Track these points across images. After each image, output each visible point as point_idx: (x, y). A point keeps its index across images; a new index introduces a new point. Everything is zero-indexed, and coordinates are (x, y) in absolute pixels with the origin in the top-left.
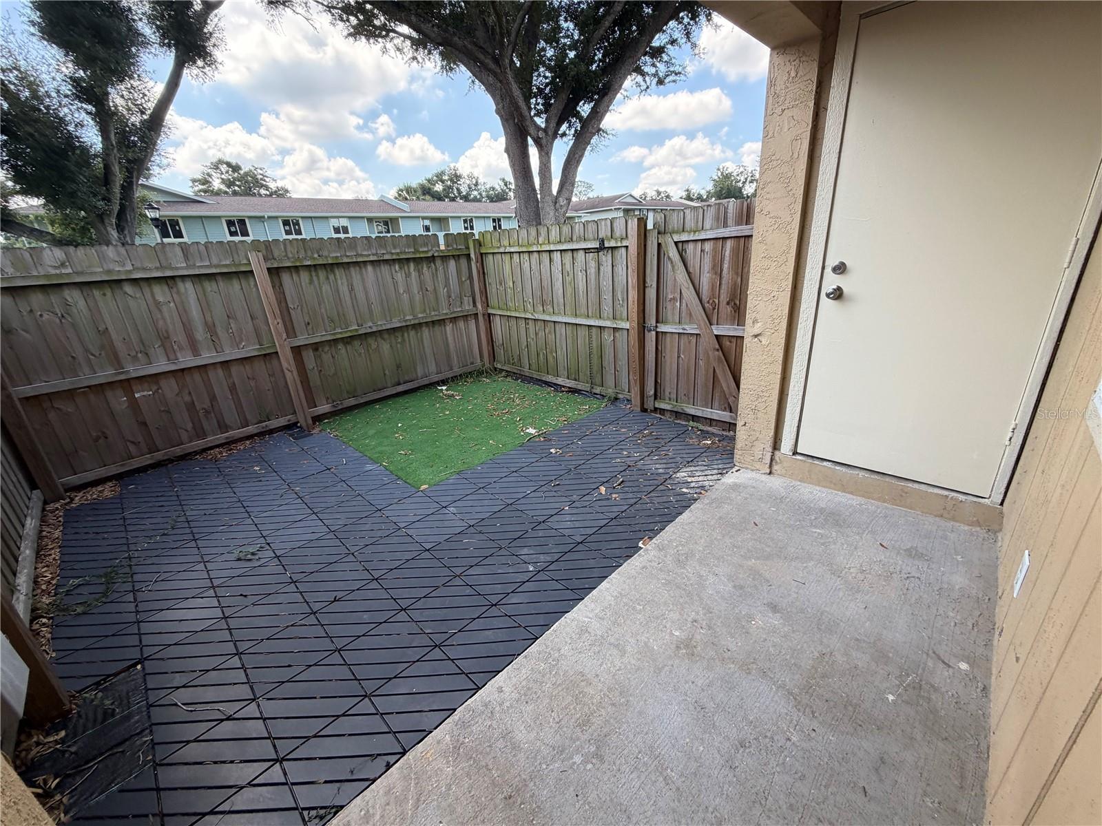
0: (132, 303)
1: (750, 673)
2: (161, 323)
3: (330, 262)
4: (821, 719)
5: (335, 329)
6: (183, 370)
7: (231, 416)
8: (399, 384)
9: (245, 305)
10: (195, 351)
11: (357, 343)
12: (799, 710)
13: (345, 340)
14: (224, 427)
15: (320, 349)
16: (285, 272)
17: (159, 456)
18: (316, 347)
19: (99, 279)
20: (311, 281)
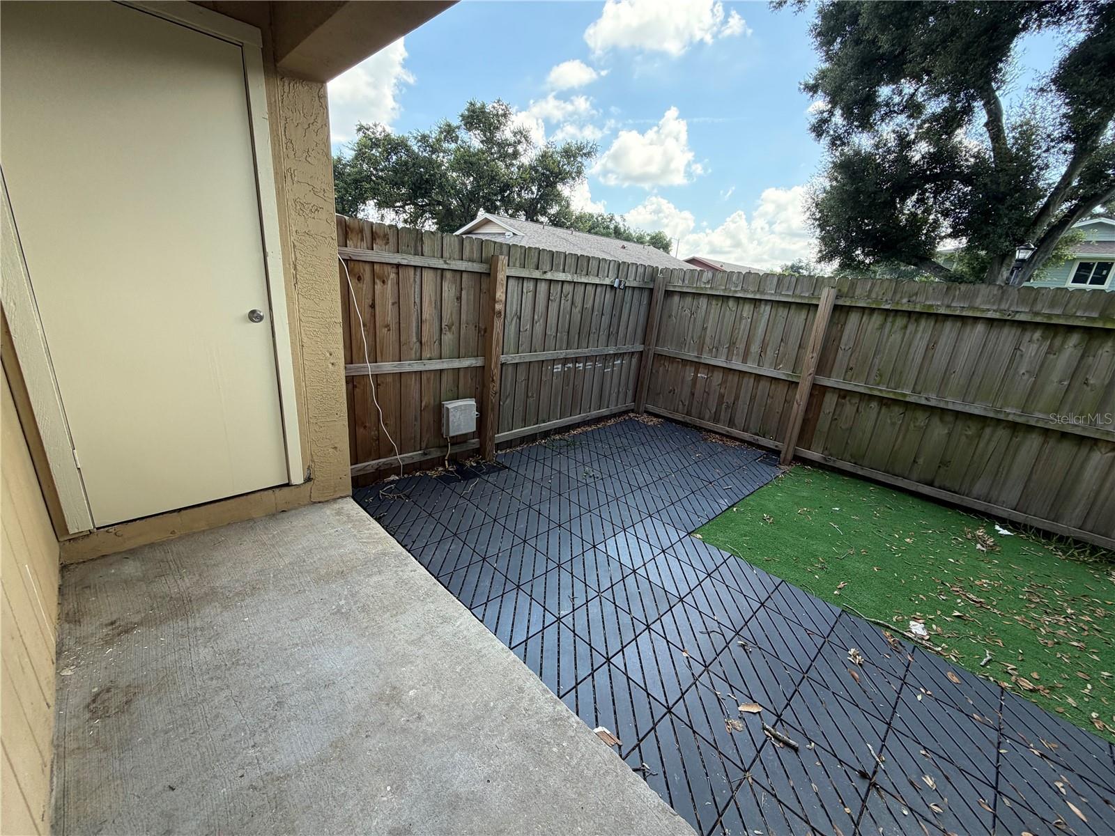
0: (728, 313)
1: (331, 746)
2: (737, 331)
3: (917, 310)
4: (244, 792)
5: (878, 385)
6: (731, 369)
7: (740, 418)
8: (931, 484)
9: (801, 333)
10: (744, 361)
11: (897, 410)
12: (267, 774)
13: (885, 401)
14: (731, 423)
15: (848, 398)
16: (857, 312)
17: (688, 419)
18: (844, 394)
19: (718, 294)
20: (882, 327)
